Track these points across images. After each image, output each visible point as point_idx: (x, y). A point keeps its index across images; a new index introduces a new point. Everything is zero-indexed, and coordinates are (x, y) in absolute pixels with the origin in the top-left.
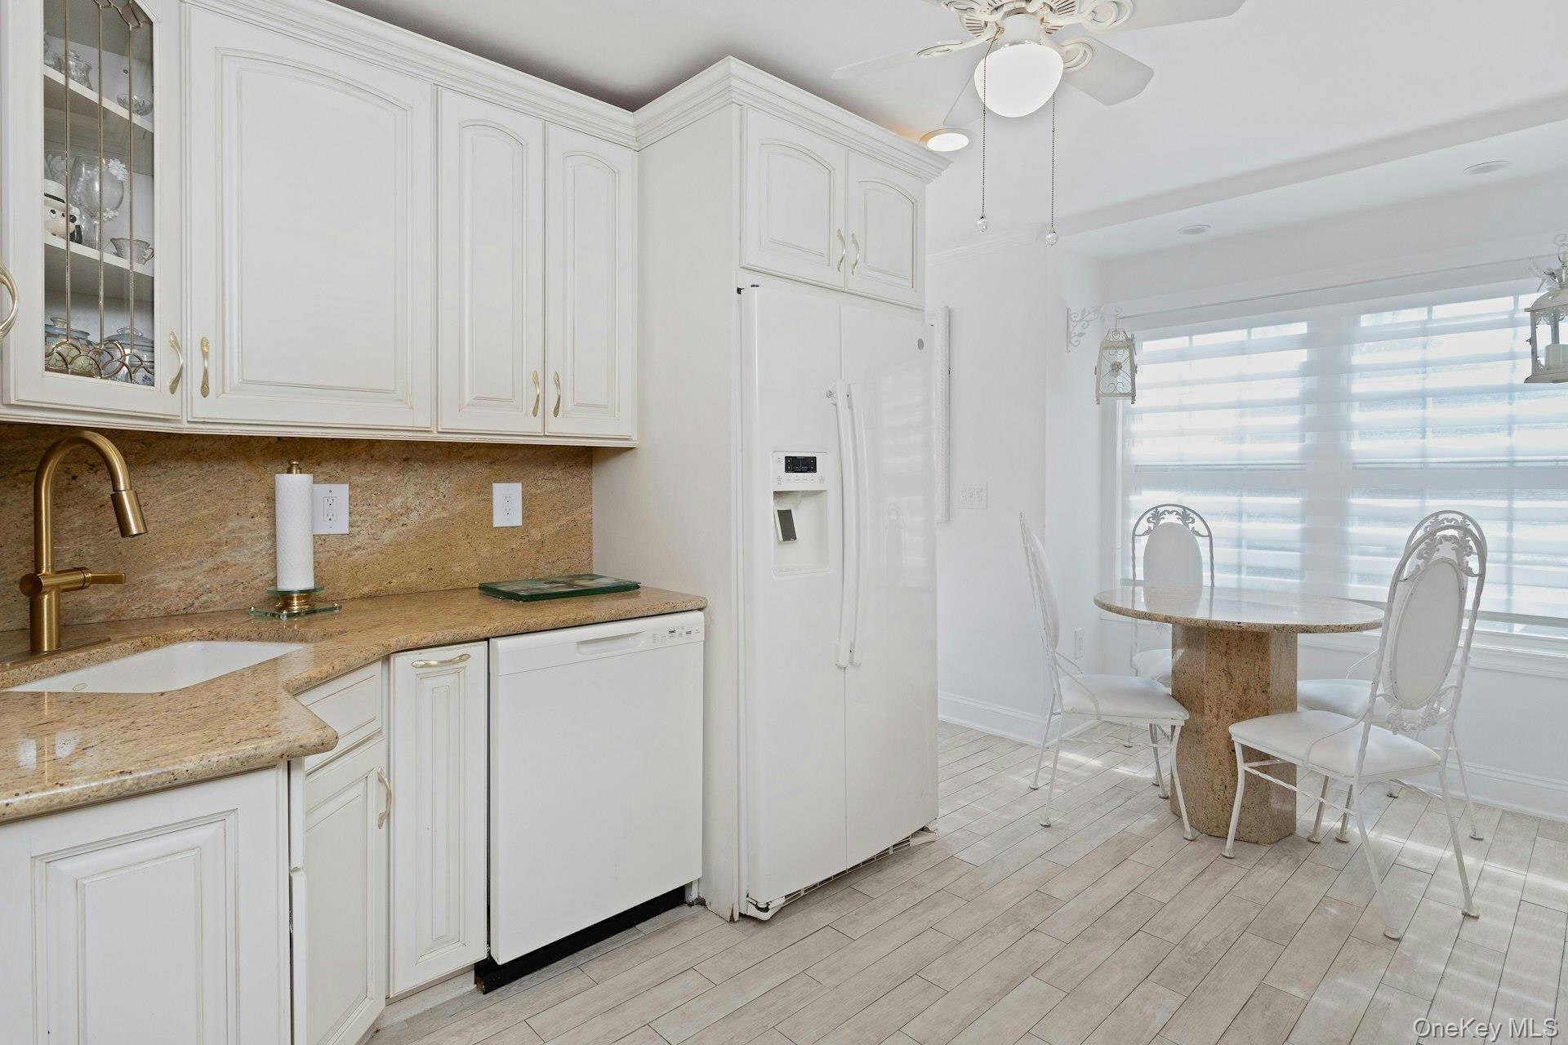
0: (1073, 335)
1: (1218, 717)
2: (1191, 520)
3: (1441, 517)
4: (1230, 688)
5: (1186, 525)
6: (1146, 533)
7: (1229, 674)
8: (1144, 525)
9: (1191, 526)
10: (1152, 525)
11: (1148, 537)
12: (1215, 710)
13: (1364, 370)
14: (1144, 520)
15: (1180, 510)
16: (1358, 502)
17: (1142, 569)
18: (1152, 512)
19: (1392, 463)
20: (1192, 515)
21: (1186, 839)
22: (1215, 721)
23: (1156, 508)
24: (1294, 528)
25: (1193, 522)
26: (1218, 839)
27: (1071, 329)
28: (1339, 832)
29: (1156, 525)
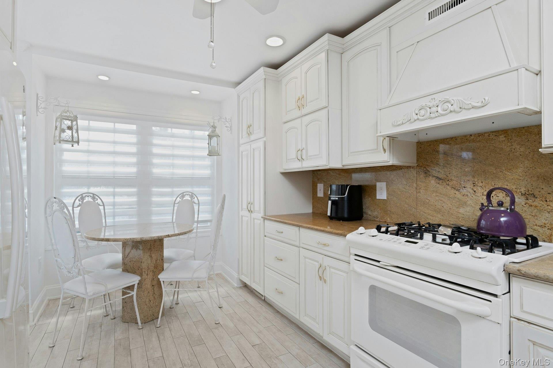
0: (40, 107)
1: (147, 275)
2: (96, 199)
3: (184, 194)
4: (151, 262)
5: (95, 201)
6: (78, 206)
7: (151, 256)
8: (77, 202)
9: (96, 201)
10: (80, 202)
11: (80, 208)
12: (146, 272)
13: (156, 145)
14: (77, 200)
15: (92, 195)
16: (155, 189)
17: (78, 222)
18: (80, 196)
19: (162, 177)
20: (97, 197)
21: (140, 329)
22: (146, 276)
23: (82, 195)
24: (134, 199)
25: (97, 200)
26: (149, 323)
27: (39, 104)
28: (176, 301)
29: (82, 202)
